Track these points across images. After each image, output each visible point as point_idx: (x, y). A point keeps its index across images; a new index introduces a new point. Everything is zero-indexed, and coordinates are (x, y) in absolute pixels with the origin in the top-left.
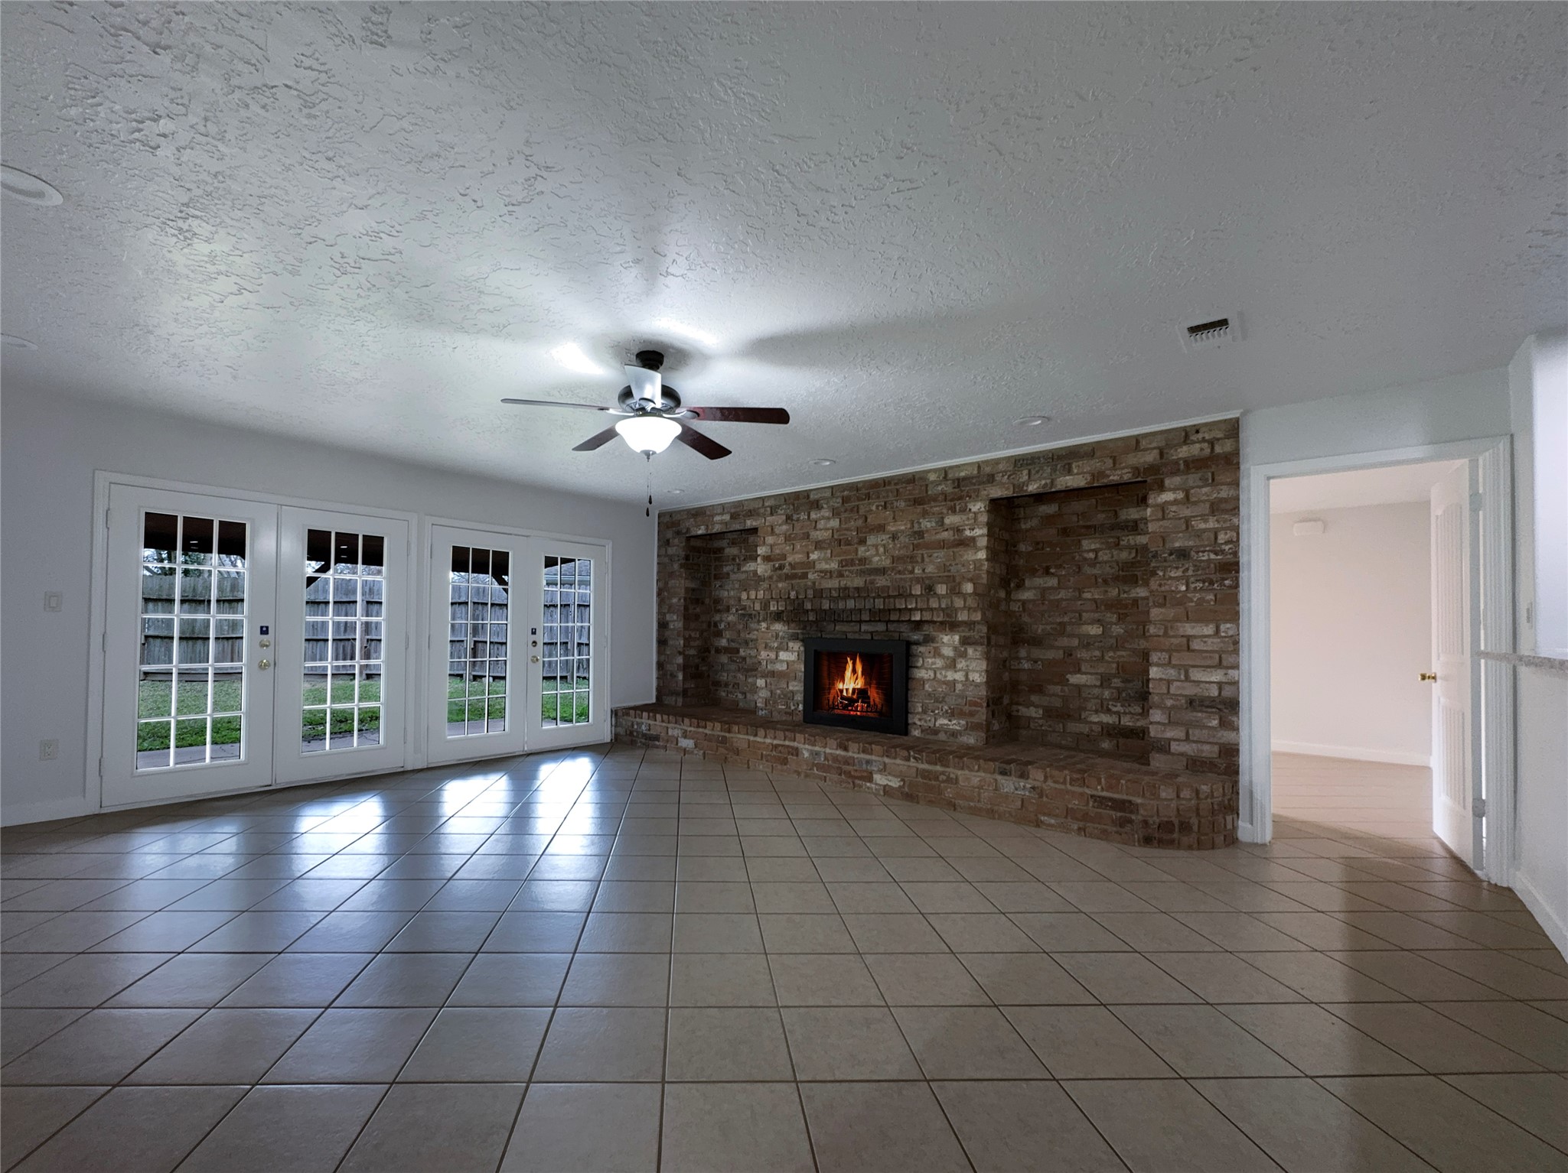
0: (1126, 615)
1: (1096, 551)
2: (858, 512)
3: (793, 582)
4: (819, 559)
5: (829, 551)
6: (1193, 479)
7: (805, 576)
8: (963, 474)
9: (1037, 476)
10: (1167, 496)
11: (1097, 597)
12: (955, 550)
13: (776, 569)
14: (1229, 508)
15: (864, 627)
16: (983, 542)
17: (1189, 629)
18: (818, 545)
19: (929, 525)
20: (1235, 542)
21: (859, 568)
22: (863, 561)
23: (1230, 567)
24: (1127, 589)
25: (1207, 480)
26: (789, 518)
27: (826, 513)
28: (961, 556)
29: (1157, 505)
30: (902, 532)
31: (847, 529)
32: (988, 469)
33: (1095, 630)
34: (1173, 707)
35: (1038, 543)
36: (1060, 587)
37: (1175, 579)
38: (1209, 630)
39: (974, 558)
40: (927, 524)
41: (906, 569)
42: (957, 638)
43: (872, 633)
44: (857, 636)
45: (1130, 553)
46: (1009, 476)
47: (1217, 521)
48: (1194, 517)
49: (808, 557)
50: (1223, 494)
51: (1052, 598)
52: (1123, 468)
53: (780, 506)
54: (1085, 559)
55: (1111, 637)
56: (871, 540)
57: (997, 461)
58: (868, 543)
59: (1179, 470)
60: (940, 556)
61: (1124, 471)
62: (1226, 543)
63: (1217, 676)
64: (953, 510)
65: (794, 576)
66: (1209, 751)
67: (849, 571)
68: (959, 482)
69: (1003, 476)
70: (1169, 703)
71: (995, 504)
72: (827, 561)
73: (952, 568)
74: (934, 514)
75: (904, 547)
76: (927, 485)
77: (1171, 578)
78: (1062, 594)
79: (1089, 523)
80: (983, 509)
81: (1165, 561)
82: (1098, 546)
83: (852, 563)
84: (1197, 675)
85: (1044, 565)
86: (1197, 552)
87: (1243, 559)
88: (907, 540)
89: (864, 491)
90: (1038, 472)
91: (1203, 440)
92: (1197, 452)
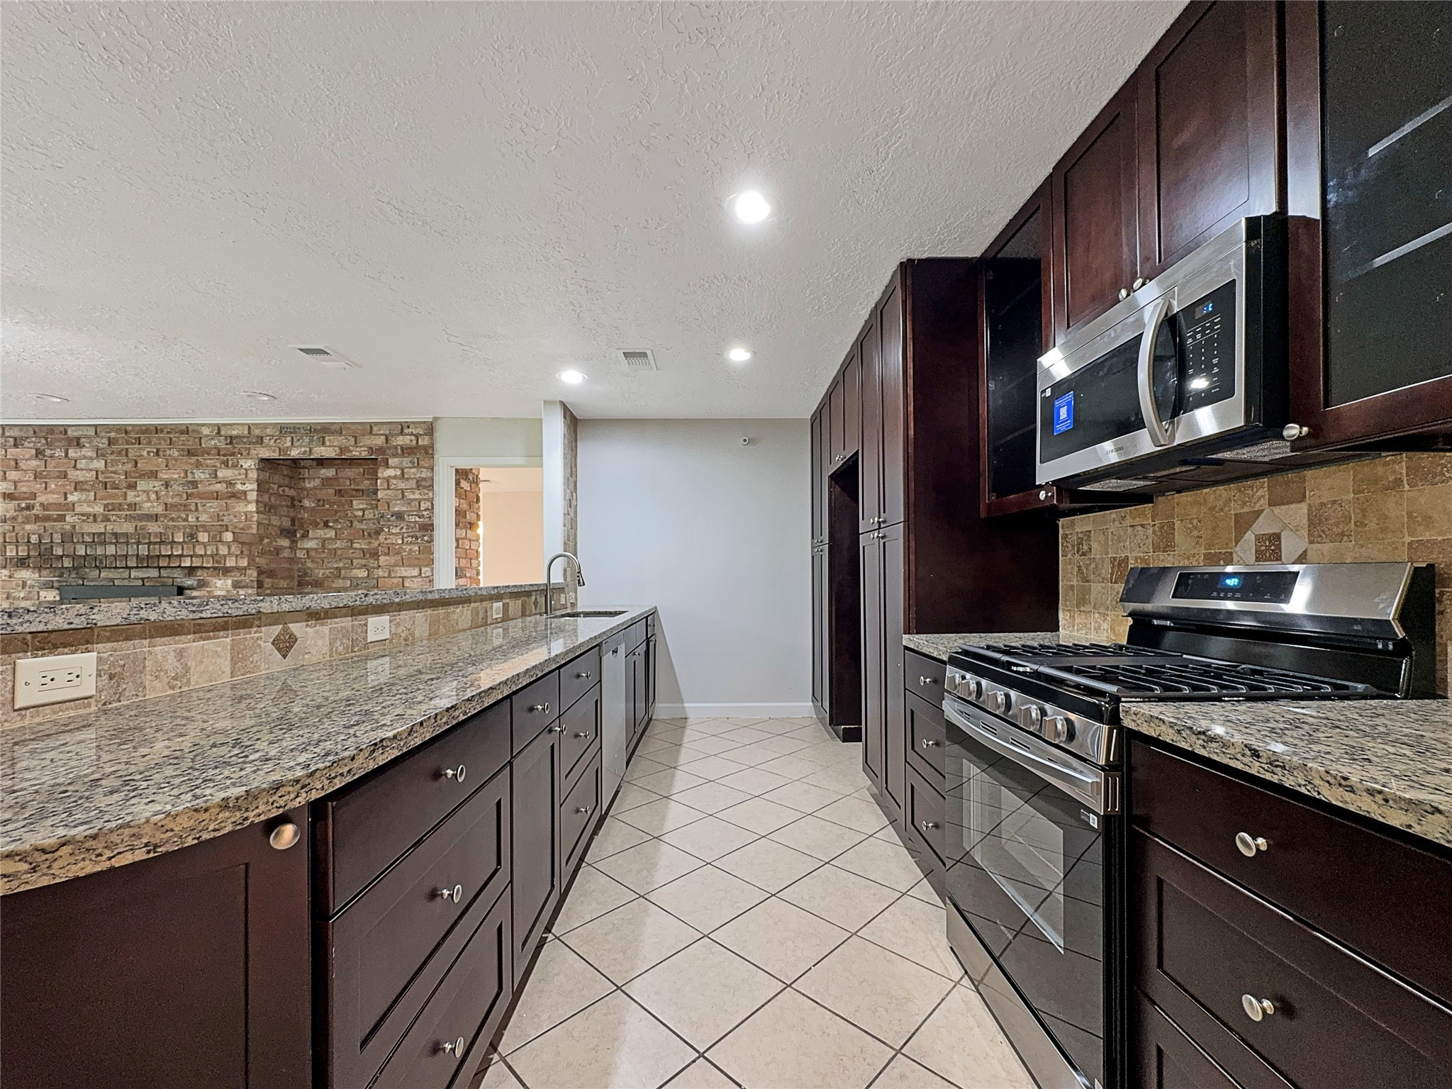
1: (363, 510)
2: (127, 456)
3: (46, 524)
4: (79, 501)
5: (93, 494)
6: (406, 461)
7: (62, 518)
8: (234, 433)
9: (298, 443)
10: (390, 472)
11: (363, 547)
12: (229, 501)
13: (23, 509)
14: (428, 485)
15: (134, 574)
16: (253, 496)
17: (404, 572)
18: (78, 486)
19: (202, 476)
20: (430, 509)
21: (128, 513)
22: (133, 506)
23: (429, 528)
25: (414, 463)
26: (39, 453)
27: (86, 452)
28: (234, 507)
29: (384, 478)
30: (175, 480)
31: (114, 472)
32: (257, 432)
33: (362, 573)
35: (319, 500)
36: (336, 538)
37: (394, 535)
38: (415, 572)
39: (245, 510)
40: (199, 475)
41: (179, 517)
42: (229, 582)
43: (143, 579)
44: (126, 583)
46: (276, 440)
47: (420, 494)
48: (406, 489)
49: (66, 499)
50: (424, 475)
51: (330, 547)
52: (361, 447)
53: (27, 438)
54: (356, 517)
55: (373, 579)
56: (142, 485)
57: (265, 426)
58: (138, 488)
59: (398, 453)
60: (213, 506)
61: (363, 449)
62: (425, 510)
64: (226, 464)
65: (48, 519)
67: (117, 515)
68: (231, 440)
69: (270, 439)
71: (266, 463)
72: (88, 502)
73: (224, 518)
74: (207, 466)
75: (178, 495)
76: (201, 438)
77: (392, 533)
78: (338, 544)
79: (358, 488)
80: (253, 467)
81: (389, 521)
82: (365, 506)
83: (120, 507)
85: (325, 519)
86: (408, 516)
87: (435, 522)
88: (181, 489)
89: (133, 435)
90: (298, 440)
91: (412, 434)
92: (408, 442)
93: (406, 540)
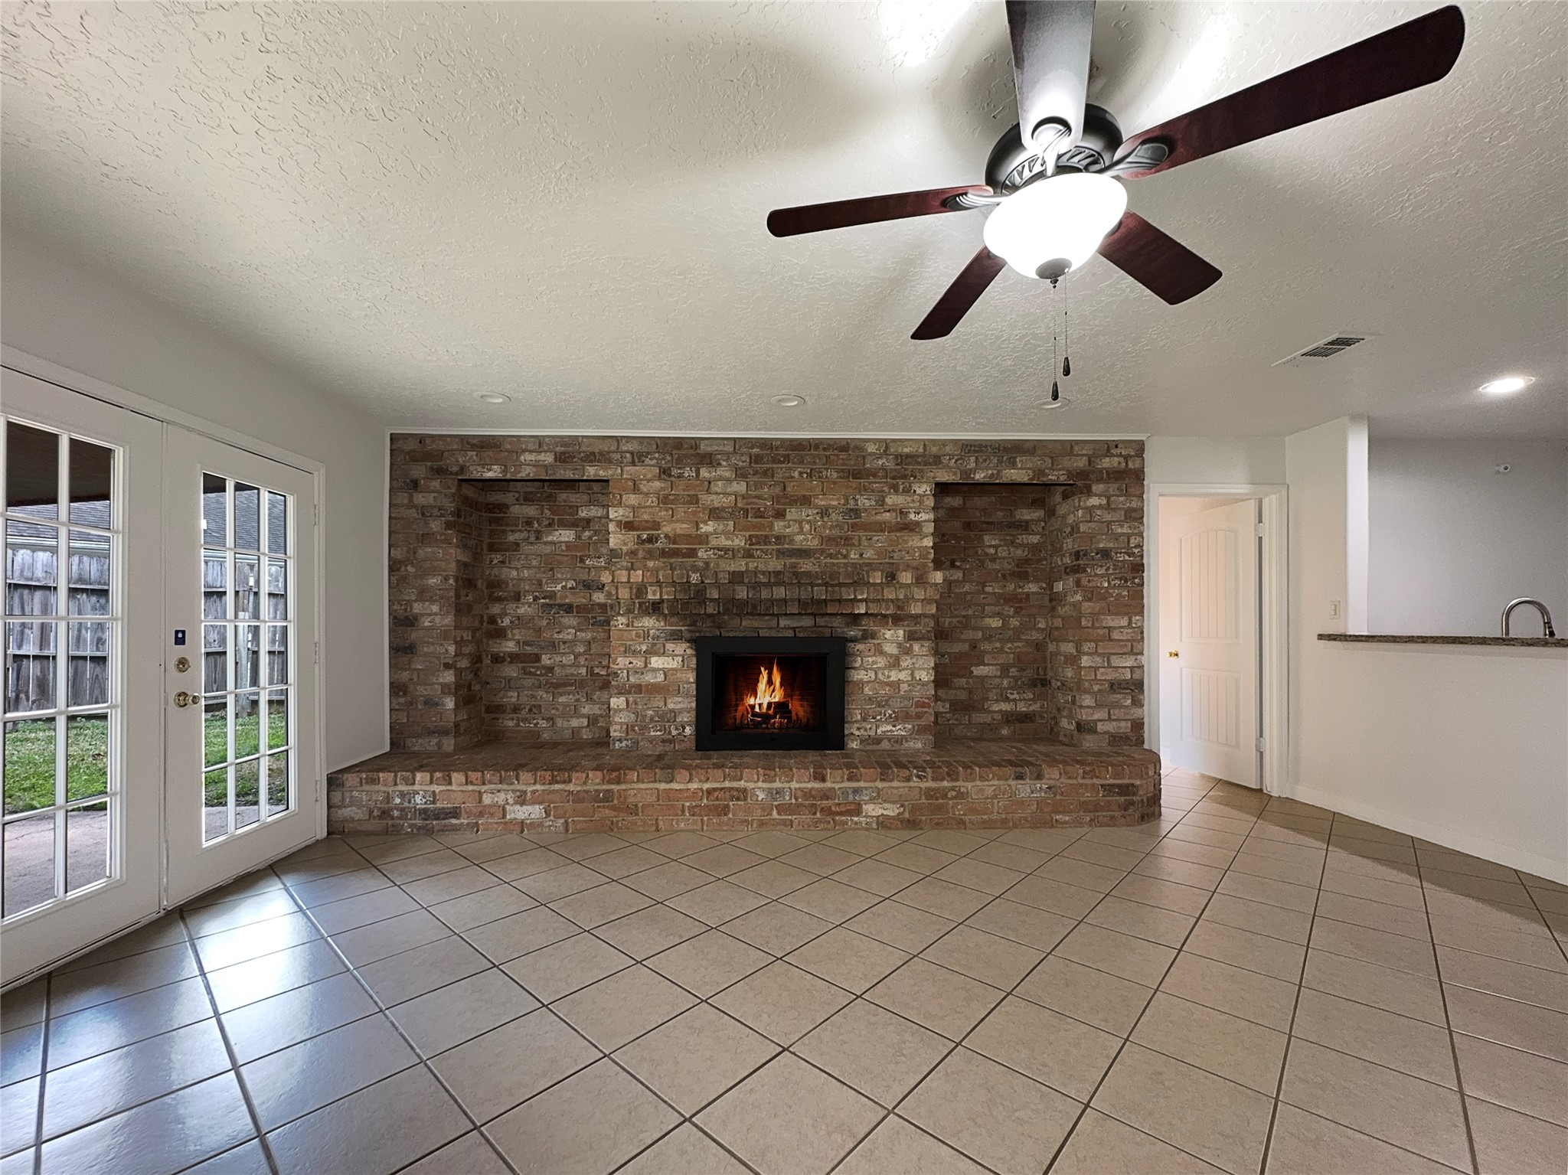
0: (1021, 608)
1: (996, 547)
2: (773, 476)
3: (672, 560)
4: (715, 532)
5: (731, 523)
6: (1113, 488)
7: (692, 553)
8: (906, 450)
9: (984, 465)
10: (1094, 501)
11: (996, 591)
12: (898, 535)
13: (644, 542)
14: (1136, 516)
15: (783, 622)
16: (930, 528)
17: (1111, 621)
18: (715, 513)
19: (867, 503)
20: (1140, 546)
21: (774, 547)
22: (780, 539)
23: (1138, 568)
24: (1021, 584)
25: (1122, 490)
26: (665, 472)
27: (724, 472)
28: (906, 542)
29: (1086, 508)
30: (835, 508)
31: (758, 497)
32: (934, 450)
33: (996, 623)
34: (1100, 691)
36: (964, 580)
37: (1100, 576)
38: (1124, 622)
39: (919, 545)
40: (864, 502)
41: (839, 552)
42: (901, 633)
43: (794, 629)
44: (774, 634)
45: (1024, 551)
46: (956, 461)
47: (1130, 527)
48: (1114, 522)
49: (698, 529)
50: (1133, 505)
52: (1060, 470)
53: (648, 453)
54: (987, 554)
55: (1009, 629)
56: (792, 513)
57: (944, 443)
58: (788, 517)
59: (1102, 478)
60: (880, 540)
61: (1061, 473)
62: (1136, 547)
63: (1129, 662)
64: (895, 488)
65: (675, 553)
66: (1125, 727)
67: (761, 550)
68: (901, 459)
69: (950, 459)
70: (1096, 688)
71: (942, 489)
72: (727, 534)
73: (895, 554)
74: (873, 491)
75: (837, 526)
76: (864, 457)
77: (1096, 575)
79: (990, 520)
80: (928, 492)
82: (997, 542)
83: (766, 540)
84: (1116, 661)
85: (949, 557)
86: (1116, 553)
87: (1145, 561)
88: (841, 518)
89: (782, 452)
90: (985, 460)
91: (1120, 455)
92: (1116, 465)
93: (1113, 583)
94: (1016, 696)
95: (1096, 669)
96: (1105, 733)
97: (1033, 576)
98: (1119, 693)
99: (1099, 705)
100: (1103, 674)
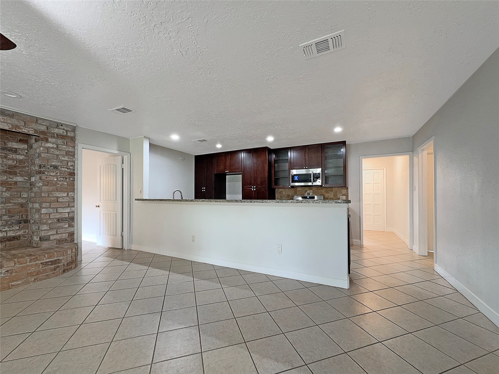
0: (11, 188)
6: (60, 141)
10: (49, 145)
14: (72, 154)
17: (58, 194)
20: (74, 166)
23: (72, 174)
24: (11, 177)
25: (64, 143)
29: (45, 147)
34: (51, 223)
37: (52, 176)
38: (65, 195)
45: (13, 162)
47: (68, 158)
48: (60, 155)
50: (70, 150)
52: (29, 128)
59: (55, 137)
62: (71, 166)
63: (68, 210)
66: (65, 236)
70: (50, 222)
77: (50, 175)
81: (49, 169)
84: (60, 210)
86: (61, 167)
87: (76, 172)
91: (64, 129)
92: (62, 133)
93: (59, 179)
94: (7, 229)
95: (50, 214)
96: (55, 240)
97: (19, 173)
98: (62, 223)
99: (51, 229)
100: (53, 216)
